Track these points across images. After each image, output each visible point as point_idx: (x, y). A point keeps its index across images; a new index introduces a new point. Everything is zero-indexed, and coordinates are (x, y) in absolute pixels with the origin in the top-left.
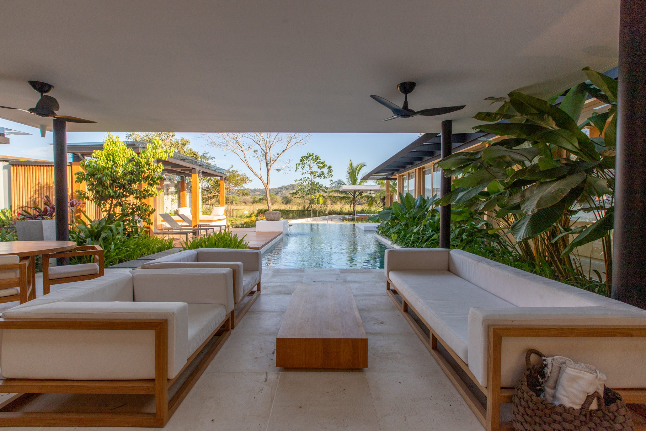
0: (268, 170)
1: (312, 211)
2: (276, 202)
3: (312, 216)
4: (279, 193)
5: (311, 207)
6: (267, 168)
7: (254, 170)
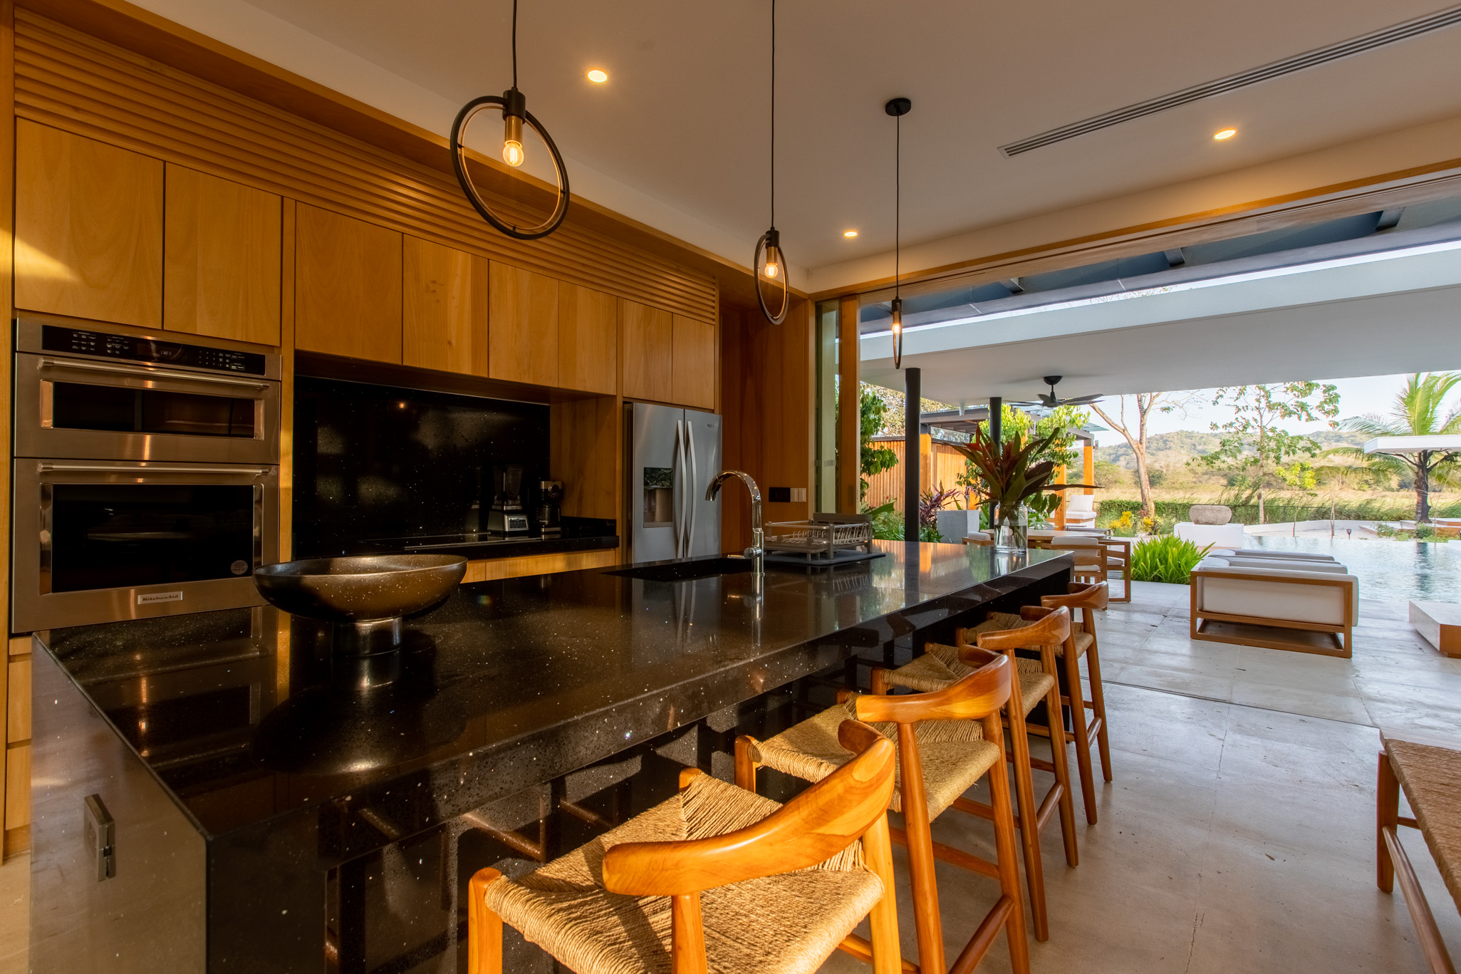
0: (1143, 412)
1: (1261, 508)
2: (1116, 482)
3: (1262, 519)
4: (1122, 458)
5: (1259, 497)
6: (1141, 407)
7: (1108, 414)
